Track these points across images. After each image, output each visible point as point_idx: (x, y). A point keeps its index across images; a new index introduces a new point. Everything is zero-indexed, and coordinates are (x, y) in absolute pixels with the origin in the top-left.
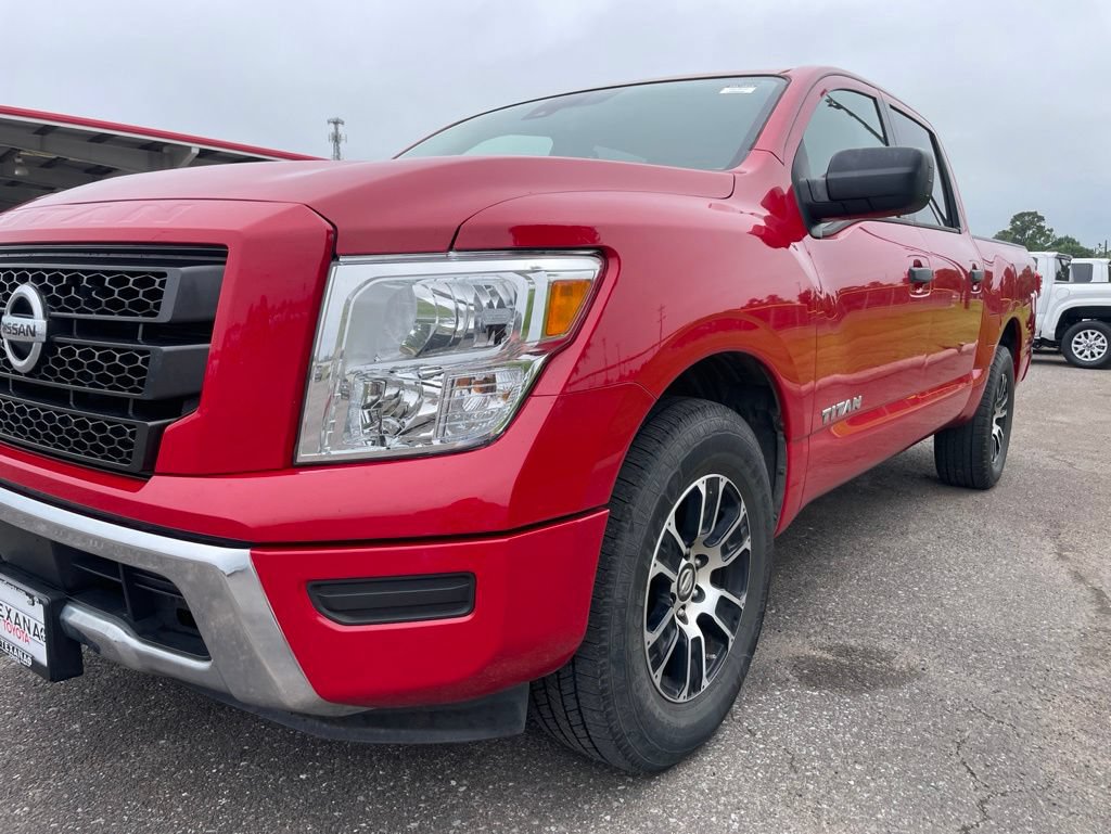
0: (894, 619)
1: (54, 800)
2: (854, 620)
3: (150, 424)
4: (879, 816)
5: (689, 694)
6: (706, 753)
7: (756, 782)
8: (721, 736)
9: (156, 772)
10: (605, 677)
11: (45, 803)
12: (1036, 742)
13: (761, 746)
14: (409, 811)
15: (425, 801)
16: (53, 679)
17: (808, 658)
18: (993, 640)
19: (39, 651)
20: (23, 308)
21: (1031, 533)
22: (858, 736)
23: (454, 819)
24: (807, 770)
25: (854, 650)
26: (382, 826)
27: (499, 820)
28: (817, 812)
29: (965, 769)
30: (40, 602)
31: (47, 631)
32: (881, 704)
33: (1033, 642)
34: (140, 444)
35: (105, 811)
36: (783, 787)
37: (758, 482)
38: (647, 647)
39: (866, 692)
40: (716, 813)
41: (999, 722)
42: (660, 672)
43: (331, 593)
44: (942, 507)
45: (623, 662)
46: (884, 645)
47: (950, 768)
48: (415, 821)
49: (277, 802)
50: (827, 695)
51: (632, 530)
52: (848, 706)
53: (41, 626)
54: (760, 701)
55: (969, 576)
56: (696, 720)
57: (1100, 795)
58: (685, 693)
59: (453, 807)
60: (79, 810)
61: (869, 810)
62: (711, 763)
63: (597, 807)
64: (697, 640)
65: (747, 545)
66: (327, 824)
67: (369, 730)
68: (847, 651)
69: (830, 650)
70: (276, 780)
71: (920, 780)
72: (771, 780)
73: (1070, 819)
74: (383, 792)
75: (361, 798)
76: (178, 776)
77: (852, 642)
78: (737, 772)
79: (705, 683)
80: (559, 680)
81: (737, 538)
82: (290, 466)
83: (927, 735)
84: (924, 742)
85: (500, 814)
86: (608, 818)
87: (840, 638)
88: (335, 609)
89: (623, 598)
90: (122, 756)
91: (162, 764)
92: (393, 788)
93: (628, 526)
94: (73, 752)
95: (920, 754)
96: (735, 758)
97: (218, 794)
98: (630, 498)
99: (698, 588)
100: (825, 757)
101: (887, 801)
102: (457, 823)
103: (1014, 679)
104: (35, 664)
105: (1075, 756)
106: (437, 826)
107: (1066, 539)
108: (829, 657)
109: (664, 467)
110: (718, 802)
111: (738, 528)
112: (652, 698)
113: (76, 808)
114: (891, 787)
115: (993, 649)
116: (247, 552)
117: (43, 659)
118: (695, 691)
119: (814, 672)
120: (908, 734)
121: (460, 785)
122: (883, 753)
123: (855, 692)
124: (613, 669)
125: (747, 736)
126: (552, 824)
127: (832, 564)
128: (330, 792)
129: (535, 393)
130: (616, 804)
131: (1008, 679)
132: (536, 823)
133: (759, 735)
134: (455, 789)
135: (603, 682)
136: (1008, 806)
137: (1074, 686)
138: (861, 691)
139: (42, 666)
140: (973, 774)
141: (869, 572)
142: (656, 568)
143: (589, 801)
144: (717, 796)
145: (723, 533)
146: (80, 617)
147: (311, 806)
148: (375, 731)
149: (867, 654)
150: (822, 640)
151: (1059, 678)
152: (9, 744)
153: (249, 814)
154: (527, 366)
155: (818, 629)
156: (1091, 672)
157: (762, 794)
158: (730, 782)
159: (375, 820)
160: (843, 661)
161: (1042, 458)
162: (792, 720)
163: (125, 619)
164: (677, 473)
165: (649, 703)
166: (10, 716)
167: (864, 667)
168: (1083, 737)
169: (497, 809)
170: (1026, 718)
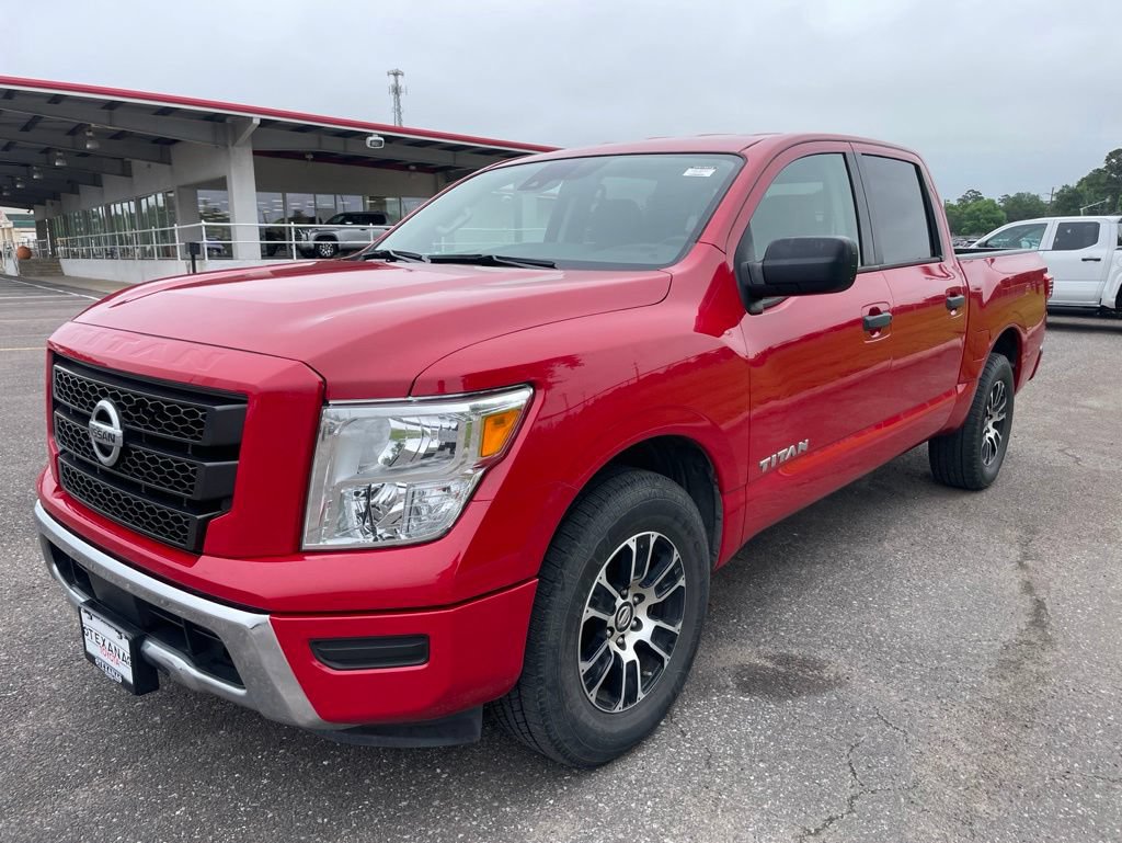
0: (840, 629)
1: (141, 778)
2: (803, 630)
3: (198, 517)
4: (765, 806)
5: (625, 705)
6: (641, 750)
7: (675, 775)
8: (657, 736)
9: (216, 757)
10: (542, 700)
11: (134, 781)
12: (921, 747)
13: (688, 745)
14: (401, 793)
15: (414, 785)
16: (137, 694)
17: (751, 666)
18: (920, 650)
19: (128, 673)
20: (104, 417)
21: (1003, 539)
22: (770, 738)
23: (434, 800)
24: (719, 766)
25: (794, 658)
26: (381, 804)
27: (469, 801)
28: (716, 801)
29: (849, 769)
30: (126, 638)
31: (132, 658)
32: (798, 710)
33: (956, 652)
34: (192, 530)
35: (179, 787)
36: (696, 781)
37: (689, 533)
38: (582, 674)
39: (791, 699)
40: (638, 800)
41: (895, 728)
42: (595, 691)
43: (327, 647)
44: (929, 511)
45: (557, 688)
46: (821, 655)
47: (837, 768)
48: (405, 800)
49: (304, 783)
50: (756, 700)
51: (563, 589)
52: (770, 710)
53: (128, 655)
54: (698, 706)
55: (925, 585)
56: (629, 726)
57: (956, 796)
58: (621, 704)
59: (435, 790)
60: (160, 787)
61: (758, 801)
62: (643, 759)
63: (545, 793)
64: (633, 663)
65: (682, 582)
66: (340, 801)
67: (365, 736)
68: (786, 660)
69: (772, 658)
70: (305, 765)
71: (808, 778)
72: (687, 774)
73: (921, 815)
74: (384, 777)
75: (367, 781)
76: (233, 760)
77: (795, 652)
78: (662, 766)
79: (641, 695)
80: (510, 700)
81: (672, 578)
82: (297, 552)
83: (829, 739)
84: (824, 744)
85: (470, 797)
86: (551, 802)
87: (785, 647)
88: (330, 659)
89: (556, 641)
90: (191, 744)
91: (221, 751)
92: (392, 774)
93: (560, 586)
94: (155, 740)
95: (816, 755)
96: (664, 754)
97: (261, 775)
98: (562, 564)
99: (636, 619)
100: (737, 756)
101: (775, 794)
102: (436, 803)
103: (924, 689)
104: (124, 681)
105: (949, 760)
106: (421, 805)
107: (1037, 546)
108: (769, 665)
109: (592, 536)
110: (640, 792)
111: (672, 570)
112: (585, 712)
113: (158, 785)
114: (782, 782)
115: (917, 660)
116: (267, 617)
117: (130, 678)
118: (631, 702)
119: (753, 680)
120: (813, 737)
121: (443, 772)
122: (786, 753)
123: (781, 698)
124: (549, 693)
125: (679, 736)
126: (508, 806)
127: (803, 572)
128: (345, 775)
129: (475, 499)
130: (560, 791)
131: (918, 689)
132: (496, 804)
133: (688, 736)
134: (439, 775)
135: (541, 704)
136: (873, 802)
137: (976, 696)
138: (786, 698)
139: (129, 683)
140: (855, 774)
141: (833, 582)
142: (589, 613)
143: (540, 789)
144: (641, 787)
145: (657, 576)
146: (154, 649)
147: (330, 787)
148: (370, 737)
149: (804, 663)
150: (770, 650)
151: (965, 689)
152: (108, 734)
153: (283, 792)
154: (470, 477)
155: (768, 639)
156: (997, 684)
157: (677, 785)
158: (655, 775)
159: (376, 799)
160: (781, 669)
161: (1051, 452)
162: (720, 723)
163: (186, 654)
164: (605, 539)
165: (582, 717)
166: (107, 710)
167: (797, 675)
168: (963, 745)
169: (469, 793)
170: (920, 725)
